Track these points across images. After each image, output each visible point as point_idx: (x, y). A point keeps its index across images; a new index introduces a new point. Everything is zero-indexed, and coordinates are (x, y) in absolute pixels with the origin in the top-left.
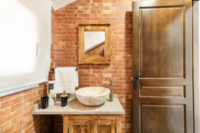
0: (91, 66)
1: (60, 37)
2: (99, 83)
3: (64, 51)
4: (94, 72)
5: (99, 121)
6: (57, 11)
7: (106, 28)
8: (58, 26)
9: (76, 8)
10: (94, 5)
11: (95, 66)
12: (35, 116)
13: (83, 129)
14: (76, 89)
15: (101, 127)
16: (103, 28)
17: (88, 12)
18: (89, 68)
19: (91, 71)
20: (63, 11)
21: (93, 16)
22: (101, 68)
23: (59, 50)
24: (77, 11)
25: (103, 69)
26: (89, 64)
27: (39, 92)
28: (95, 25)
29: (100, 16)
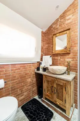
0: (59, 55)
1: (46, 43)
2: (63, 64)
3: (47, 48)
4: (61, 58)
5: (56, 81)
6: (45, 32)
7: (68, 32)
8: (45, 38)
9: (52, 27)
10: (61, 21)
11: (61, 55)
12: (36, 73)
13: (50, 83)
14: (50, 65)
15: (58, 85)
16: (65, 32)
17: (58, 26)
18: (58, 56)
19: (59, 57)
20: (47, 31)
21: (60, 28)
22: (64, 56)
23: (45, 49)
24: (52, 28)
25: (66, 56)
26: (58, 54)
27: (37, 65)
28: (61, 32)
29: (64, 25)
